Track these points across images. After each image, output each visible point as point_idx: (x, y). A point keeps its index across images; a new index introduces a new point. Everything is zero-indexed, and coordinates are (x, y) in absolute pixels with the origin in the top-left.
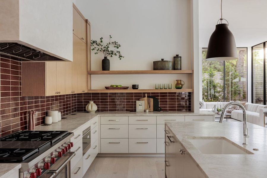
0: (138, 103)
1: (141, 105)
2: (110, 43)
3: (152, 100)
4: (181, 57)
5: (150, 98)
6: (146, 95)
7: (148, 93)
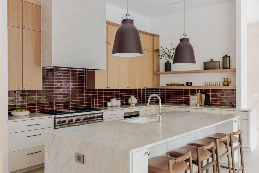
0: (192, 97)
1: (194, 99)
2: (171, 50)
3: (204, 95)
4: (229, 57)
5: (202, 94)
6: (199, 91)
7: (200, 90)
